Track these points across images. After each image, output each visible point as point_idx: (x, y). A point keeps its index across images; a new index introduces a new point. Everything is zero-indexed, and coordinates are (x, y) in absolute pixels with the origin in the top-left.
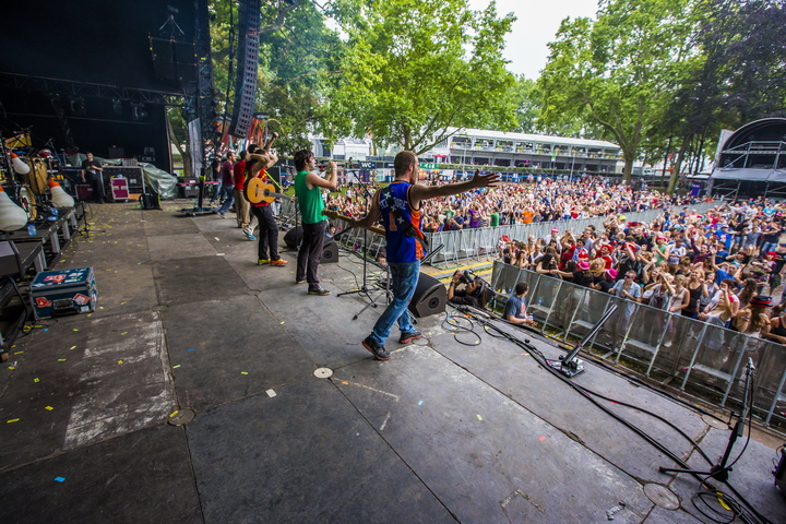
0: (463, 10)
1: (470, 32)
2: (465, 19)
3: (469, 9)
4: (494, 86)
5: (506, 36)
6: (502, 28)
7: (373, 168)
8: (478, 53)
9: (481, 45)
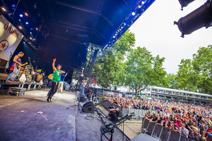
0: (151, 57)
1: (153, 62)
2: (151, 59)
3: (153, 57)
4: (160, 74)
5: (163, 63)
6: (161, 61)
7: (126, 94)
8: (155, 66)
9: (156, 64)
